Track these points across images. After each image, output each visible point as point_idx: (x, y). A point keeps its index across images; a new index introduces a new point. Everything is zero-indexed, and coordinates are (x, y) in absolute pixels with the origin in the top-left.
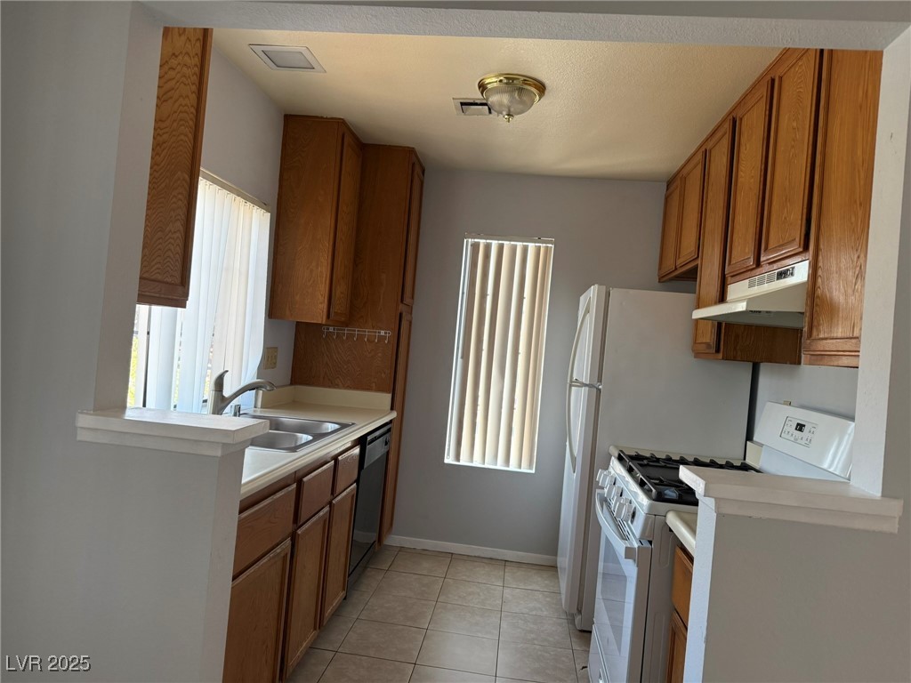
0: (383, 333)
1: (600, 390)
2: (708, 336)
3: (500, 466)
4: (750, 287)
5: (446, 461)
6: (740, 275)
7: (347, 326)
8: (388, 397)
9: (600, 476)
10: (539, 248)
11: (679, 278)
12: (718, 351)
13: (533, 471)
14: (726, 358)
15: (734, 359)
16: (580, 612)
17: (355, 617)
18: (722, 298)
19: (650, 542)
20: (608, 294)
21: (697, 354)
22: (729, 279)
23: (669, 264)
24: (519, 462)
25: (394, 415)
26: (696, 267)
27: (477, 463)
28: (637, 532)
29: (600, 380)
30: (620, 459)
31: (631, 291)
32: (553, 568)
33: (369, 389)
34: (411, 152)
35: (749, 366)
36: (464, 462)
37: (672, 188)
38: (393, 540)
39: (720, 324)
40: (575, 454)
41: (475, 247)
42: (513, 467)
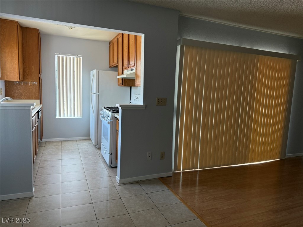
0: (35, 83)
1: (98, 95)
2: (121, 82)
3: (72, 117)
4: (127, 71)
5: (56, 117)
6: (126, 69)
7: (22, 81)
8: (39, 101)
9: (101, 112)
10: (77, 58)
11: (114, 67)
12: (123, 84)
13: (82, 117)
14: (124, 86)
15: (126, 86)
16: (97, 144)
17: (41, 155)
18: (123, 73)
19: (112, 120)
20: (98, 72)
21: (119, 85)
22: (124, 70)
23: (111, 64)
24: (78, 115)
25: (41, 106)
26: (117, 66)
27: (66, 117)
28: (110, 119)
29: (98, 92)
30: (105, 108)
31: (104, 71)
32: (90, 139)
33: (32, 99)
34: (38, 30)
35: (130, 87)
36: (62, 117)
37: (111, 44)
38: (44, 140)
39: (123, 79)
40: (94, 110)
41: (59, 57)
42: (76, 117)
